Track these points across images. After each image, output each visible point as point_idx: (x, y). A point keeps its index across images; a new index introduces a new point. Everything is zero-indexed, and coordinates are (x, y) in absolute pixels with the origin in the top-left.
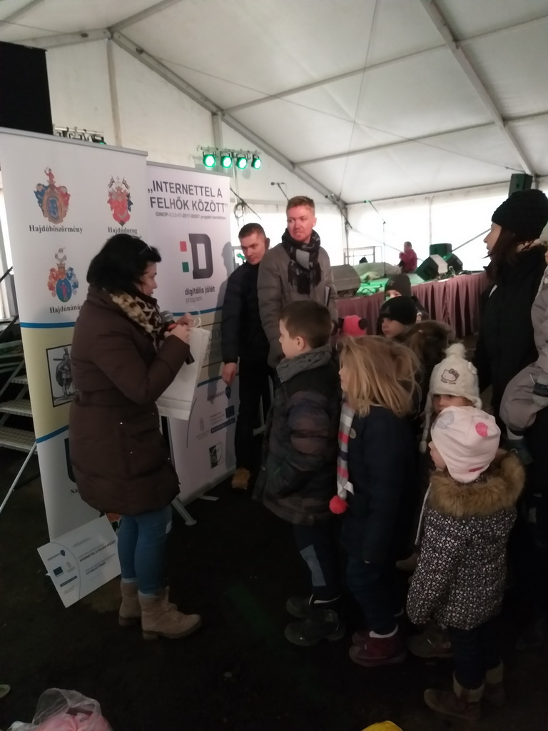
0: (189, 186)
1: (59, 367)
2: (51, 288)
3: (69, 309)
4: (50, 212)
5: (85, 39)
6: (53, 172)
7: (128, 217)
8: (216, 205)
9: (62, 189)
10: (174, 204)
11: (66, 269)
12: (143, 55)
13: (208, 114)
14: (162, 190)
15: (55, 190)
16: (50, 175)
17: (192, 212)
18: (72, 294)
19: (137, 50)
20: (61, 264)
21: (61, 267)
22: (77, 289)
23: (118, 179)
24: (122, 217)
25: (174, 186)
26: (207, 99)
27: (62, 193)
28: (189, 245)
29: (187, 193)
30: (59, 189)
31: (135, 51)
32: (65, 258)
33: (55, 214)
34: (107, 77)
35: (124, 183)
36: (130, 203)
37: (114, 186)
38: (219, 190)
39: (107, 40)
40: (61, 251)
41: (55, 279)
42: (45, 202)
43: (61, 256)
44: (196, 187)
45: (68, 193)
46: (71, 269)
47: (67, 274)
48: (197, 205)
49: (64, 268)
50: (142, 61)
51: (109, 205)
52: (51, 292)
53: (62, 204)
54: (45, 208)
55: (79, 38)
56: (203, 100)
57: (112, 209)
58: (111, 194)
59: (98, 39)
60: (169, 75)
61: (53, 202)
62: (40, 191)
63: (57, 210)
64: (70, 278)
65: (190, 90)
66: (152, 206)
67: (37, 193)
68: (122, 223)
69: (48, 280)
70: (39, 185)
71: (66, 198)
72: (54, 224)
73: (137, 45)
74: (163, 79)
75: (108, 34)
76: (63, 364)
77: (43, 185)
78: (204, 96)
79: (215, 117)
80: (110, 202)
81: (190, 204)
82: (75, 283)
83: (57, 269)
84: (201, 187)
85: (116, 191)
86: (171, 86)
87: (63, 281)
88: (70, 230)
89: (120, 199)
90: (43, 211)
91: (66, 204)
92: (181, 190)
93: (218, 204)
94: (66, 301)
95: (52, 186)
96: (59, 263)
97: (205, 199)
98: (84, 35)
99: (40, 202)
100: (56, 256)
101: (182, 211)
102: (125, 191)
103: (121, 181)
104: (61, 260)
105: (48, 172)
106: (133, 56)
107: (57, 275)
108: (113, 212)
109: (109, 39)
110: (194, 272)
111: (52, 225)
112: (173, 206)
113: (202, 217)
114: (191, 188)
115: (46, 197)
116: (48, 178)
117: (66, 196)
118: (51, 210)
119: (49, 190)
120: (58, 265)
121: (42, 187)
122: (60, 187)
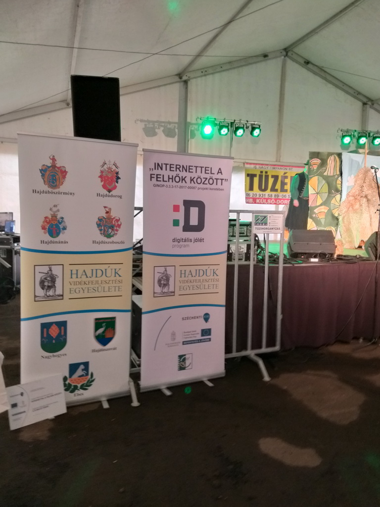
0: (189, 166)
1: (43, 278)
2: (43, 228)
3: (56, 242)
4: (50, 182)
5: (266, 58)
6: (56, 158)
7: (115, 187)
8: (215, 181)
9: (62, 168)
10: (172, 179)
11: (58, 218)
12: (310, 66)
13: (360, 104)
14: (162, 169)
15: (56, 169)
16: (54, 159)
17: (189, 184)
18: (61, 234)
19: (305, 62)
20: (54, 214)
21: (54, 216)
22: (65, 231)
23: (110, 162)
24: (110, 187)
25: (175, 166)
26: (359, 93)
27: (61, 170)
28: (182, 208)
29: (186, 171)
30: (59, 168)
31: (303, 63)
32: (58, 211)
33: (53, 183)
34: (279, 83)
35: (115, 165)
36: (118, 178)
37: (105, 167)
38: (220, 169)
39: (283, 57)
40: (55, 206)
41: (48, 223)
42: (46, 176)
43: (55, 209)
44: (196, 167)
45: (66, 170)
46: (62, 218)
47: (59, 221)
48: (195, 180)
49: (56, 217)
50: (309, 70)
51: (100, 179)
52: (43, 231)
53: (61, 177)
54: (46, 180)
55: (262, 58)
56: (356, 94)
57: (102, 181)
58: (102, 172)
59: (276, 57)
60: (328, 77)
61: (54, 176)
62: (43, 169)
63: (56, 181)
64: (60, 223)
65: (345, 88)
66: (151, 180)
67: (41, 171)
68: (109, 191)
69: (42, 223)
70: (44, 165)
71: (64, 174)
72: (52, 190)
73: (305, 59)
74: (324, 81)
75: (284, 53)
76: (46, 276)
77: (47, 166)
78: (357, 91)
79: (365, 106)
80: (101, 177)
81: (188, 180)
82: (64, 227)
83: (50, 217)
84: (202, 167)
85: (107, 170)
86: (330, 85)
87: (55, 225)
88: (65, 193)
89: (110, 175)
90: (44, 181)
91: (64, 177)
92: (181, 169)
93: (217, 179)
94: (55, 237)
95: (54, 166)
96: (52, 213)
97: (203, 175)
98: (265, 56)
99: (43, 176)
100: (51, 209)
101: (180, 184)
102: (114, 170)
103: (112, 163)
104: (54, 212)
105: (51, 157)
106: (302, 66)
107: (50, 221)
108: (103, 183)
109: (285, 57)
110: (184, 227)
111: (50, 190)
112: (171, 180)
113: (199, 189)
114: (190, 168)
115: (48, 173)
116: (51, 161)
117: (64, 173)
118: (51, 181)
119: (51, 168)
120: (51, 214)
121: (45, 167)
122: (60, 167)
